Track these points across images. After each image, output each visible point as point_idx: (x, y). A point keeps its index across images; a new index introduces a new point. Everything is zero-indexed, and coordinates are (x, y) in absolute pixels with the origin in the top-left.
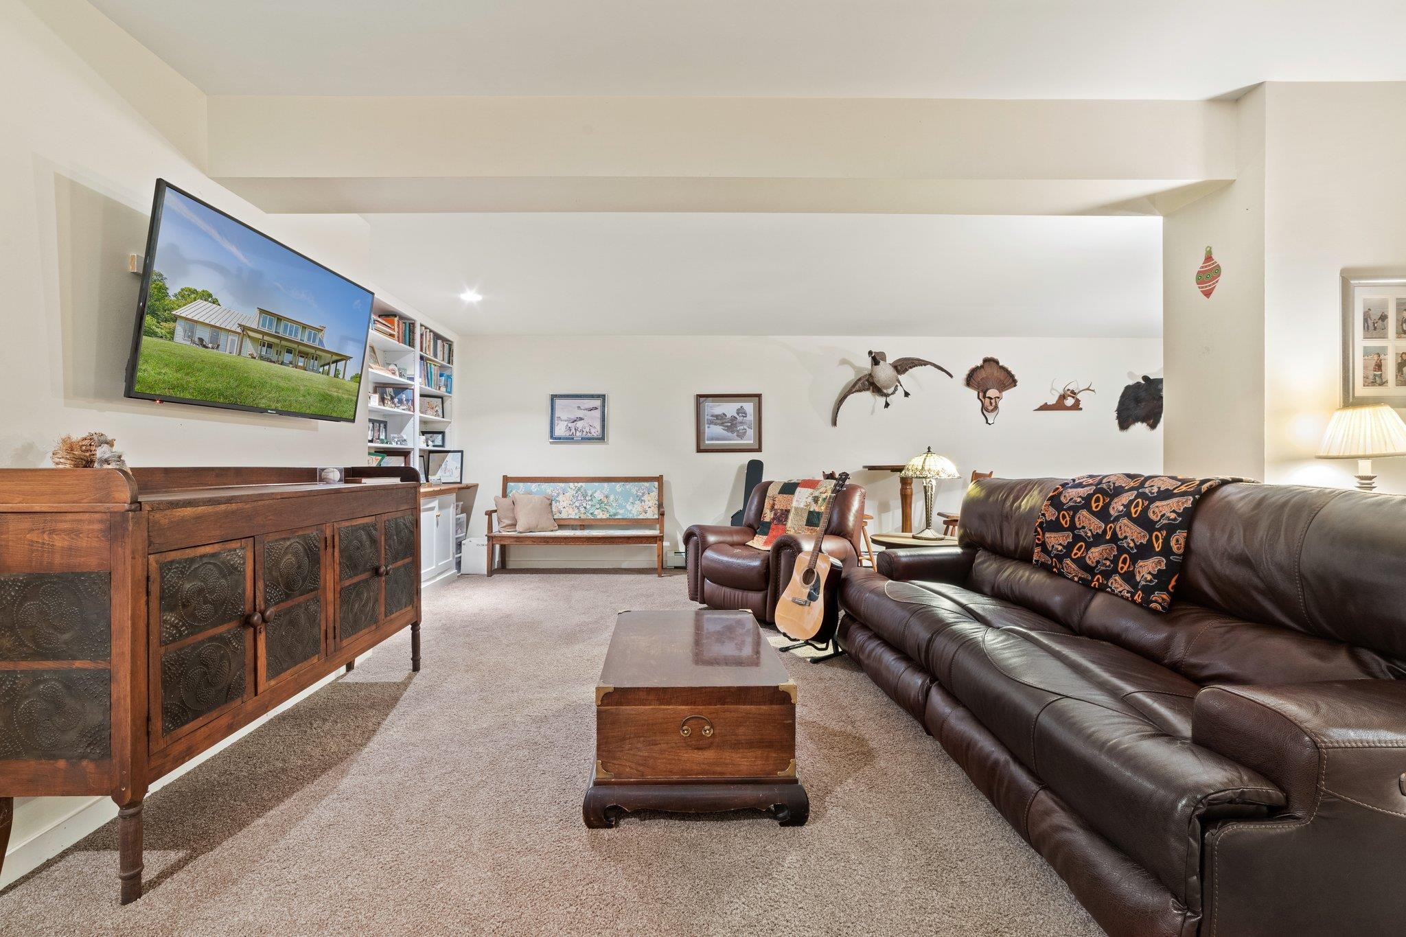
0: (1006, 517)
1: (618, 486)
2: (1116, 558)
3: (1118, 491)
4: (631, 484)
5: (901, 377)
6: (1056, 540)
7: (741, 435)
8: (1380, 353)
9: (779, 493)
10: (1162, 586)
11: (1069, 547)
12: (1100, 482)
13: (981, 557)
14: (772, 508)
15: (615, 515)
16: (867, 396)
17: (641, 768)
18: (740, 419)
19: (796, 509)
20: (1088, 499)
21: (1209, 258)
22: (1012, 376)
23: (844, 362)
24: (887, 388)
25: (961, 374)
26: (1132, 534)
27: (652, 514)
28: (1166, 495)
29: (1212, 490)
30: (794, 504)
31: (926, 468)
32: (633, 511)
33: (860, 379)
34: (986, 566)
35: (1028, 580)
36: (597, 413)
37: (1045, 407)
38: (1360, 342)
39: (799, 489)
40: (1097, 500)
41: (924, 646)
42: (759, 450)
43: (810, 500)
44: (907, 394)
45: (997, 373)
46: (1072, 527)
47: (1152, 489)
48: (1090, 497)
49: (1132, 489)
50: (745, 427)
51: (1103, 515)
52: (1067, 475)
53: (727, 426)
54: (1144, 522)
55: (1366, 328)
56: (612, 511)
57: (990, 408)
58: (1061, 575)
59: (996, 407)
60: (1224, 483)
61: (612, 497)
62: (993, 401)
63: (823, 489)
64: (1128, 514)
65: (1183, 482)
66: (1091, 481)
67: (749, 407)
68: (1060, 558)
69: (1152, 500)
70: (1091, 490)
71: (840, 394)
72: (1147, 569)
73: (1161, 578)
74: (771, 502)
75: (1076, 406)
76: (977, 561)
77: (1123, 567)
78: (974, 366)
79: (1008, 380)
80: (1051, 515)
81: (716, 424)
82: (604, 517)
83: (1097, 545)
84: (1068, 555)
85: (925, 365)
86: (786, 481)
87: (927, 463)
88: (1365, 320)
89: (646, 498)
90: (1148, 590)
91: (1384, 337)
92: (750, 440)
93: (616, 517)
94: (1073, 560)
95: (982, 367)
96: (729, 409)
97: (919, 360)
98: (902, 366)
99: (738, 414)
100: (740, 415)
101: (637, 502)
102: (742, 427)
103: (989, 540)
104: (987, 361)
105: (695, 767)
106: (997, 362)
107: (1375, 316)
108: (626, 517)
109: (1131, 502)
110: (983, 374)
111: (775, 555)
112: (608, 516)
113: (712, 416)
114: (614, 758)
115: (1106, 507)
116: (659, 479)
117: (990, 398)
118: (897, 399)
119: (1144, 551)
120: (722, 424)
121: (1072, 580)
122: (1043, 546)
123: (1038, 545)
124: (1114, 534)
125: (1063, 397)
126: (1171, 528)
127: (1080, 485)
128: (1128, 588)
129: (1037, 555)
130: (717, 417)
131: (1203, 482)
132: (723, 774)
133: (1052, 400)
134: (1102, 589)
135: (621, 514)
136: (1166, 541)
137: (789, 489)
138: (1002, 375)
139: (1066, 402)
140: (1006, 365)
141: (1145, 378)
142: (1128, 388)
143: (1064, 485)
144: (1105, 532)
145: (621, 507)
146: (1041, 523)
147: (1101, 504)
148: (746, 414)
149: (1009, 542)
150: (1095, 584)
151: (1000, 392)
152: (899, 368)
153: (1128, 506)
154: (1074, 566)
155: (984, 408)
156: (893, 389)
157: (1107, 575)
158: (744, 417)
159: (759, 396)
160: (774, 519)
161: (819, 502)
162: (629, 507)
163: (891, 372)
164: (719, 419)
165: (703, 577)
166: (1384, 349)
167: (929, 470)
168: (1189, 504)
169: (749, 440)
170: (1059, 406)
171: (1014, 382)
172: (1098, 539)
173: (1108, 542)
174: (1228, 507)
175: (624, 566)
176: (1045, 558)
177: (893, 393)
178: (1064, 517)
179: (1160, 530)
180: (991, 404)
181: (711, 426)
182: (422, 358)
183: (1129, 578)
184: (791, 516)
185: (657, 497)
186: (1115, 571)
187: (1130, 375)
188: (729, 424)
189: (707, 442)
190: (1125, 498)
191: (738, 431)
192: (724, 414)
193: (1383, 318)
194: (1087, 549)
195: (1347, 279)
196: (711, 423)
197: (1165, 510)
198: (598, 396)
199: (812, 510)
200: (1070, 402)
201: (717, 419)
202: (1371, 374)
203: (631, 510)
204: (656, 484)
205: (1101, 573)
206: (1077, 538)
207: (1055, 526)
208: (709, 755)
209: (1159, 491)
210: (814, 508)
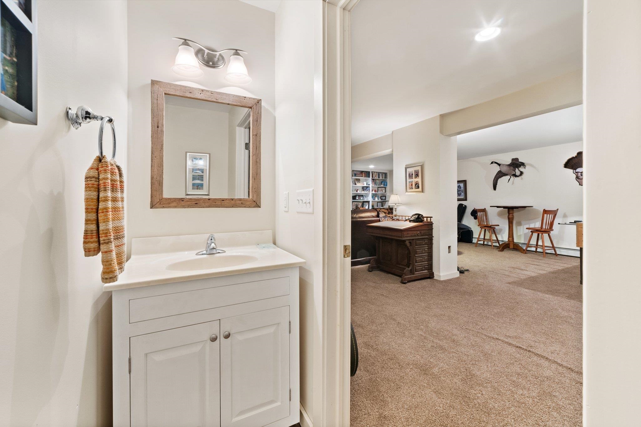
7: (459, 195)
8: (412, 182)
33: (498, 172)
38: (408, 180)
42: (466, 200)
50: (461, 192)
55: (409, 177)
67: (462, 185)
88: (409, 175)
91: (413, 179)
92: (462, 196)
95: (576, 157)
102: (459, 192)
107: (411, 174)
110: (576, 161)
158: (460, 188)
159: (465, 181)
166: (413, 181)
182: (373, 179)
193: (412, 174)
195: (406, 168)
202: (410, 186)
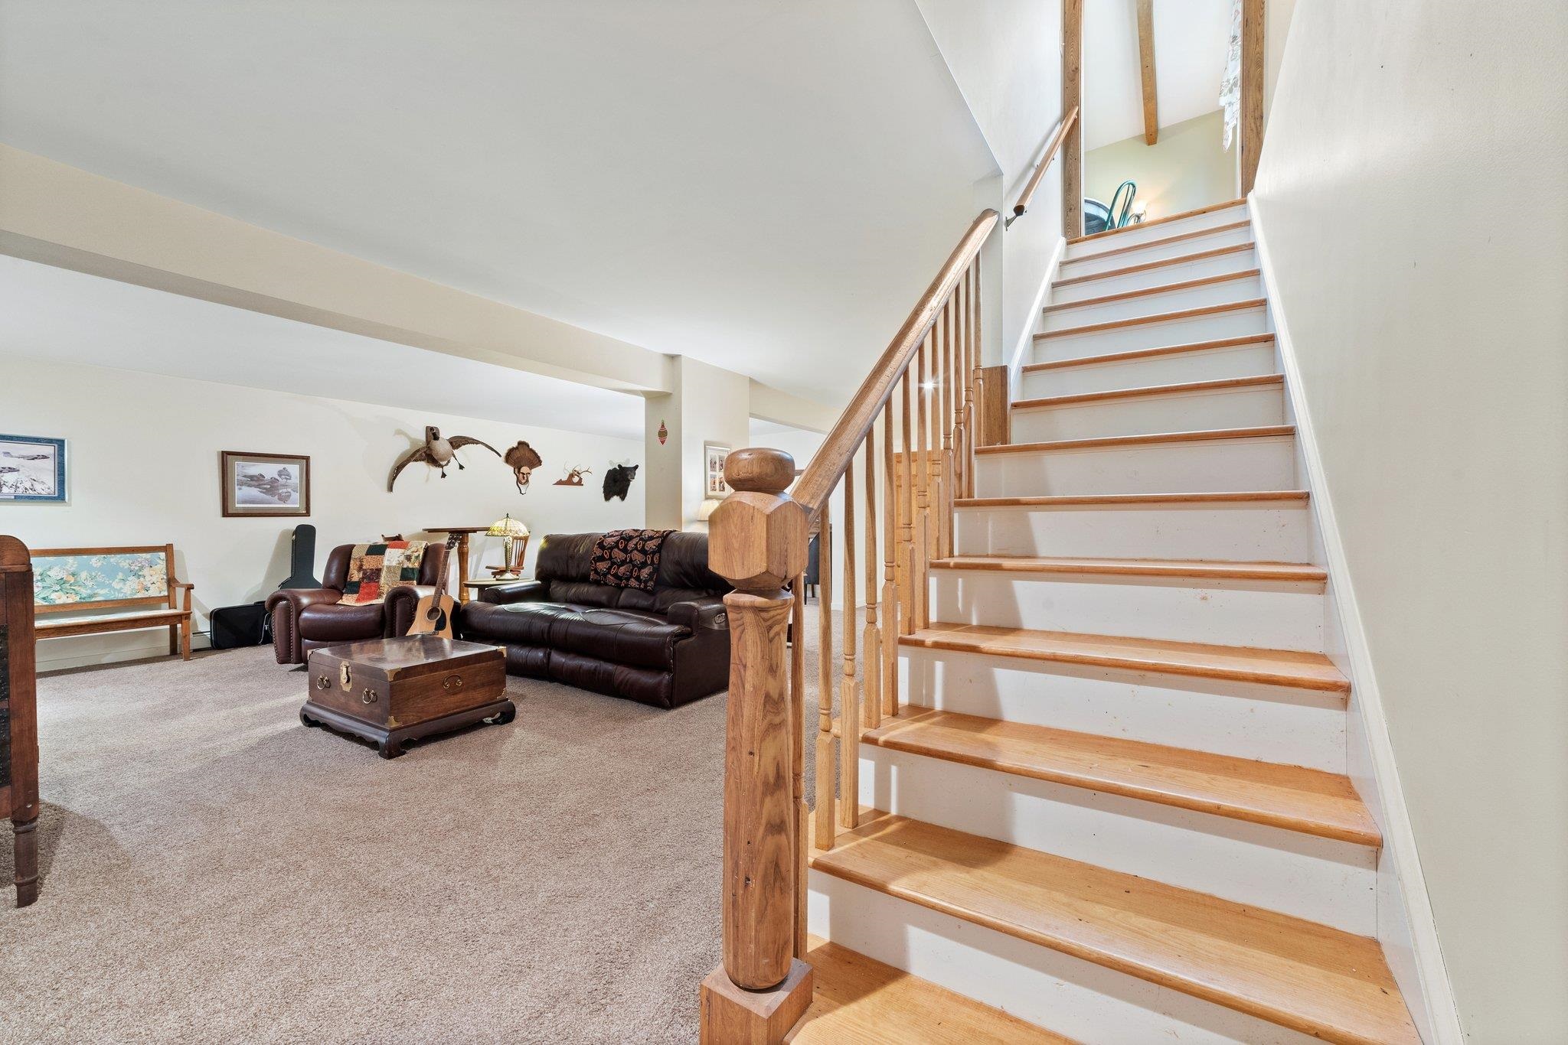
0: (572, 557)
1: (95, 560)
2: (632, 570)
3: (631, 538)
4: (119, 556)
5: (456, 452)
6: (602, 566)
7: (284, 499)
8: (714, 477)
9: (367, 554)
10: (651, 579)
11: (609, 569)
12: (622, 534)
13: (553, 585)
14: (360, 568)
15: (91, 596)
16: (422, 466)
17: (419, 714)
18: (282, 481)
19: (389, 568)
20: (617, 543)
21: (663, 426)
22: (538, 457)
23: (399, 432)
24: (443, 460)
25: (503, 453)
26: (638, 557)
27: (159, 589)
28: (651, 538)
29: (667, 535)
30: (386, 563)
31: (508, 529)
32: (128, 589)
33: (418, 451)
34: (557, 588)
35: (588, 591)
36: (50, 465)
37: (560, 483)
38: (710, 473)
39: (388, 551)
40: (622, 543)
41: (546, 631)
42: (308, 514)
43: (402, 558)
44: (461, 467)
45: (528, 454)
46: (611, 558)
47: (646, 535)
48: (618, 541)
49: (637, 536)
50: (289, 490)
51: (625, 550)
52: (605, 531)
53: (265, 489)
54: (643, 551)
55: (711, 466)
56: (85, 592)
57: (523, 481)
58: (606, 584)
59: (527, 481)
60: (671, 532)
61: (84, 575)
62: (525, 476)
63: (414, 549)
64: (636, 549)
65: (657, 532)
66: (617, 534)
67: (294, 469)
68: (605, 575)
69: (646, 541)
70: (618, 538)
71: (396, 461)
72: (645, 573)
73: (651, 575)
74: (358, 563)
75: (580, 483)
76: (552, 587)
77: (635, 574)
78: (511, 447)
79: (535, 461)
80: (599, 553)
81: (249, 486)
82: (70, 601)
83: (623, 566)
84: (609, 573)
85: (477, 444)
86: (371, 543)
87: (508, 525)
88: (711, 463)
89: (146, 571)
90: (646, 582)
91: (716, 471)
92: (296, 504)
93: (93, 600)
94: (612, 575)
95: (517, 448)
96: (269, 470)
97: (468, 438)
98: (457, 442)
99: (280, 475)
100: (283, 477)
101: (131, 578)
102: (285, 490)
103: (559, 573)
104: (521, 443)
105: (452, 705)
106: (528, 446)
108: (112, 597)
109: (637, 543)
110: (517, 454)
111: (390, 604)
112: (77, 599)
113: (245, 476)
114: (403, 713)
115: (626, 546)
116: (168, 549)
117: (523, 474)
118: (451, 468)
119: (644, 565)
120: (258, 486)
121: (611, 585)
122: (596, 570)
123: (592, 570)
124: (631, 558)
125: (572, 476)
126: (654, 553)
127: (612, 536)
128: (637, 583)
129: (592, 576)
130: (252, 478)
131: (664, 532)
132: (468, 705)
133: (565, 478)
134: (626, 586)
135: (102, 594)
136: (652, 558)
137: (377, 550)
138: (531, 456)
139: (572, 480)
140: (534, 449)
141: (620, 466)
142: (609, 471)
143: (604, 536)
144: (626, 558)
145: (102, 585)
146: (594, 558)
147: (623, 545)
148: (290, 477)
149: (573, 572)
150: (623, 585)
151: (530, 469)
152: (454, 444)
153: (636, 545)
154: (612, 578)
155: (518, 481)
156: (445, 462)
157: (628, 579)
158: (287, 479)
159: (307, 459)
160: (363, 578)
161: (412, 560)
162: (116, 585)
163: (448, 446)
164: (256, 480)
165: (300, 637)
166: (716, 476)
167: (510, 531)
168: (660, 542)
169: (295, 502)
170: (569, 482)
171: (539, 463)
172: (623, 562)
173: (628, 563)
174: (673, 542)
175: (105, 660)
176: (596, 577)
177: (447, 465)
178: (606, 553)
179: (649, 554)
180: (524, 478)
181: (243, 487)
183: (638, 578)
184: (383, 574)
185: (164, 570)
186: (631, 576)
187: (611, 463)
188: (269, 486)
189: (237, 505)
190: (635, 541)
191: (280, 494)
192: (261, 475)
193: (715, 463)
194: (618, 568)
195: (706, 444)
196: (241, 484)
197: (651, 545)
198: (49, 441)
199: (405, 566)
200: (576, 479)
201: (251, 480)
202: (712, 486)
203: (121, 588)
204: (162, 555)
205: (626, 579)
206: (613, 564)
207: (601, 559)
208: (460, 696)
209: (649, 537)
210: (407, 565)
